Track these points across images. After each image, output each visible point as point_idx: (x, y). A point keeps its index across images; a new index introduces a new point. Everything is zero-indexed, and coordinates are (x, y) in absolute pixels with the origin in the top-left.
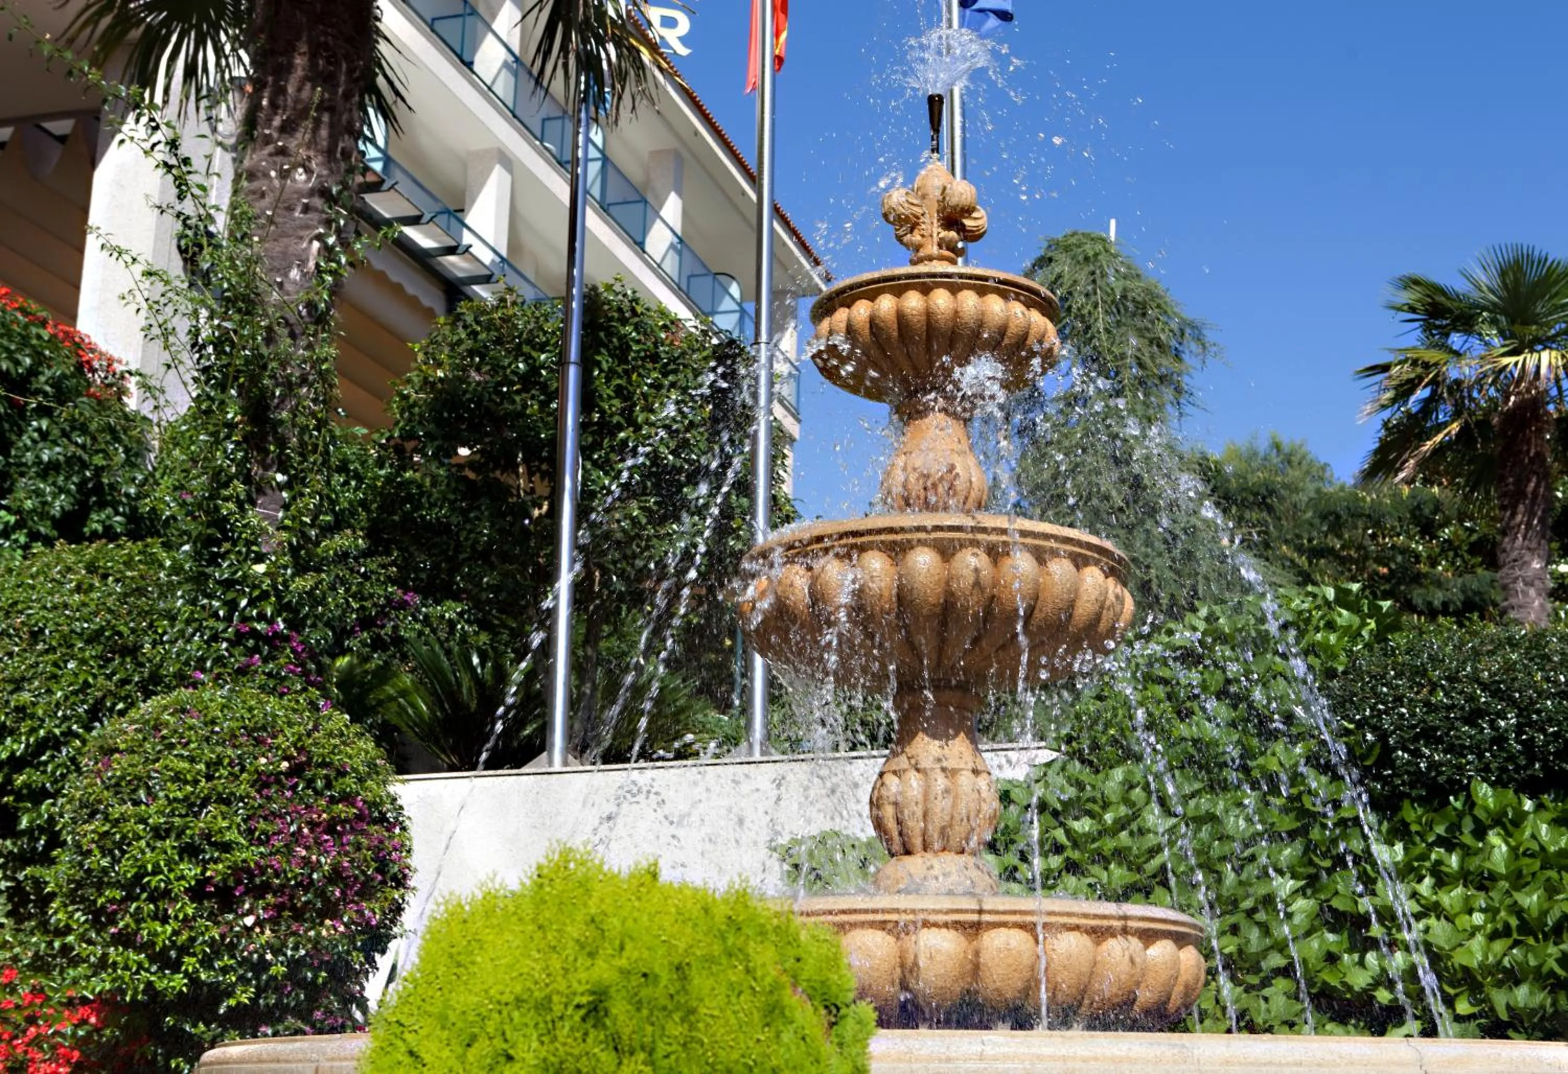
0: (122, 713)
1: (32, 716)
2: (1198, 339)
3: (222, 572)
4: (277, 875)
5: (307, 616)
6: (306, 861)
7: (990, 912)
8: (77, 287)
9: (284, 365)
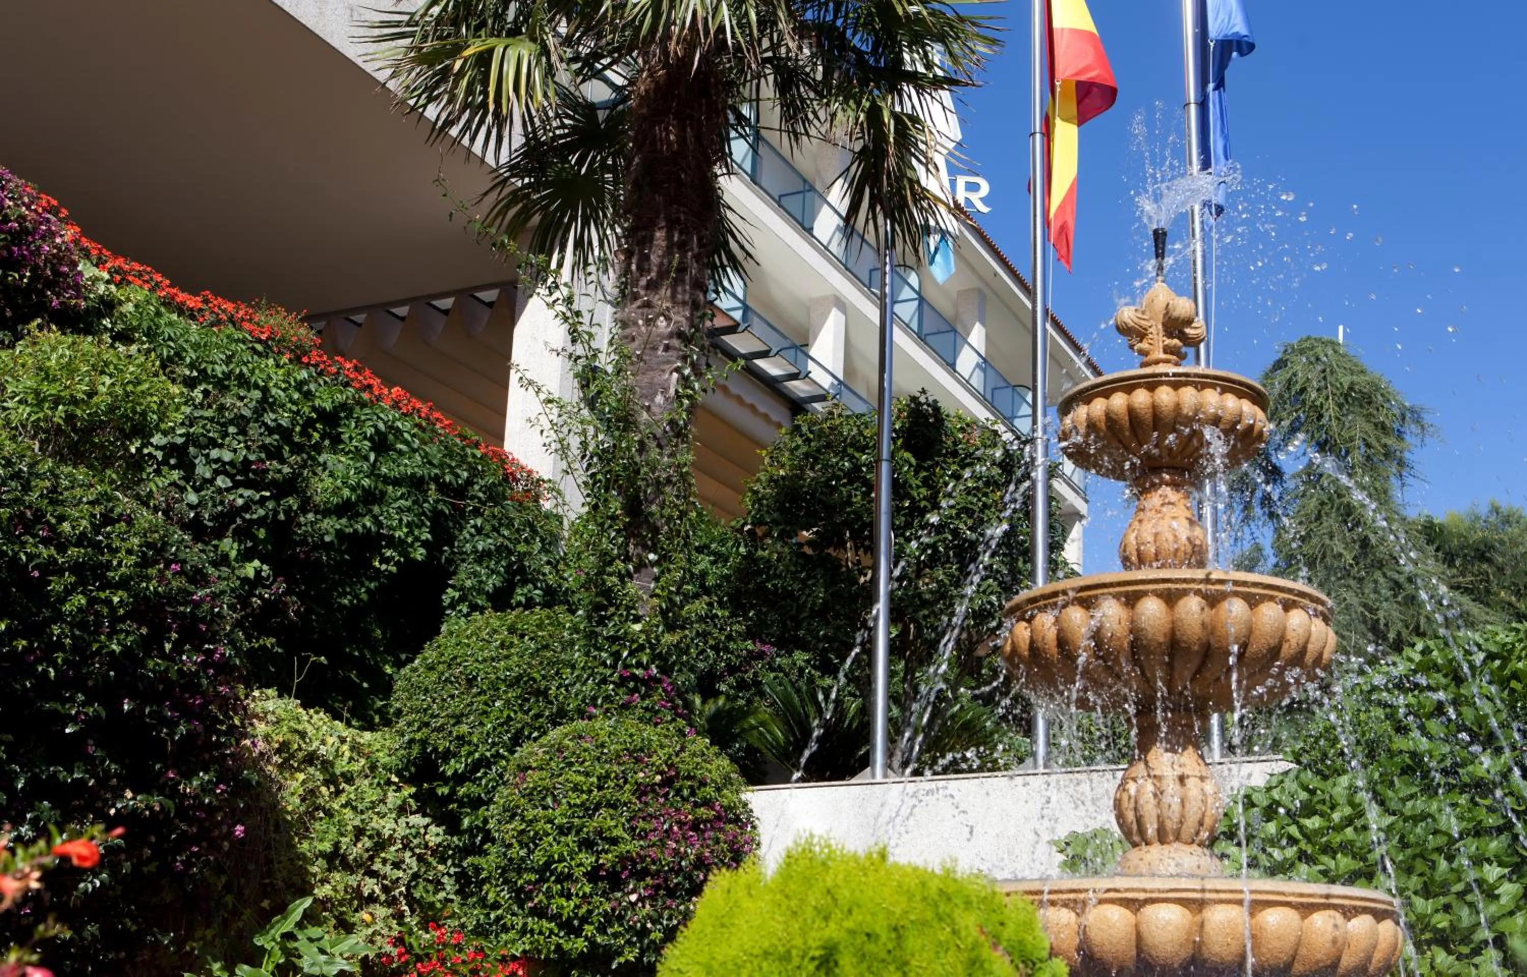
0: (535, 739)
1: (470, 743)
2: (1418, 421)
3: (608, 631)
4: (654, 863)
5: (674, 663)
6: (676, 852)
7: (1210, 891)
8: (504, 415)
9: (653, 470)
